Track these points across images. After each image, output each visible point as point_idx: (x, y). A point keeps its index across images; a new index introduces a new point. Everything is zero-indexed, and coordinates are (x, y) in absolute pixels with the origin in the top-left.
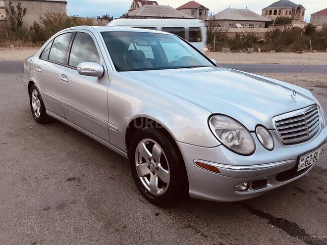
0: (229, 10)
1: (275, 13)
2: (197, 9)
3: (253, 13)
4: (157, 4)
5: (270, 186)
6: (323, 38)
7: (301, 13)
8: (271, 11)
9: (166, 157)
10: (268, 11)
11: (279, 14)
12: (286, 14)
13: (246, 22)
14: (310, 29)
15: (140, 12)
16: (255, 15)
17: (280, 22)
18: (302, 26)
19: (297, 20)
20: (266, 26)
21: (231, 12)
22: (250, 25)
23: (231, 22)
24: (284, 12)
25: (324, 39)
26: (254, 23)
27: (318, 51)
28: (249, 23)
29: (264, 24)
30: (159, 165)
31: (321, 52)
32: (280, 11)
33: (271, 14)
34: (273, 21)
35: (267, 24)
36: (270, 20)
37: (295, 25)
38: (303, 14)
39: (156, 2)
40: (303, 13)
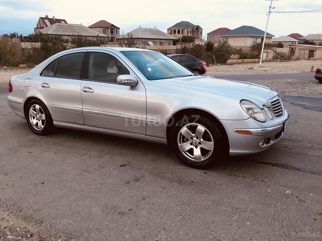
0: (140, 29)
1: (179, 33)
2: (108, 28)
3: (162, 32)
4: (66, 23)
5: (272, 142)
6: (222, 53)
7: (200, 33)
8: (175, 31)
9: (209, 133)
10: (172, 30)
11: (182, 33)
12: (188, 33)
13: (157, 41)
14: (209, 46)
15: (52, 30)
16: (163, 34)
17: (185, 40)
18: (202, 44)
19: (197, 38)
20: (174, 44)
21: (142, 31)
22: (160, 43)
23: (144, 40)
24: (185, 31)
25: (224, 55)
26: (163, 41)
27: (221, 65)
28: (159, 41)
29: (172, 42)
30: (202, 140)
31: (223, 65)
32: (182, 30)
33: (175, 33)
34: (179, 39)
35: (175, 42)
36: (177, 39)
37: (197, 43)
38: (201, 34)
39: (64, 21)
40: (201, 32)
